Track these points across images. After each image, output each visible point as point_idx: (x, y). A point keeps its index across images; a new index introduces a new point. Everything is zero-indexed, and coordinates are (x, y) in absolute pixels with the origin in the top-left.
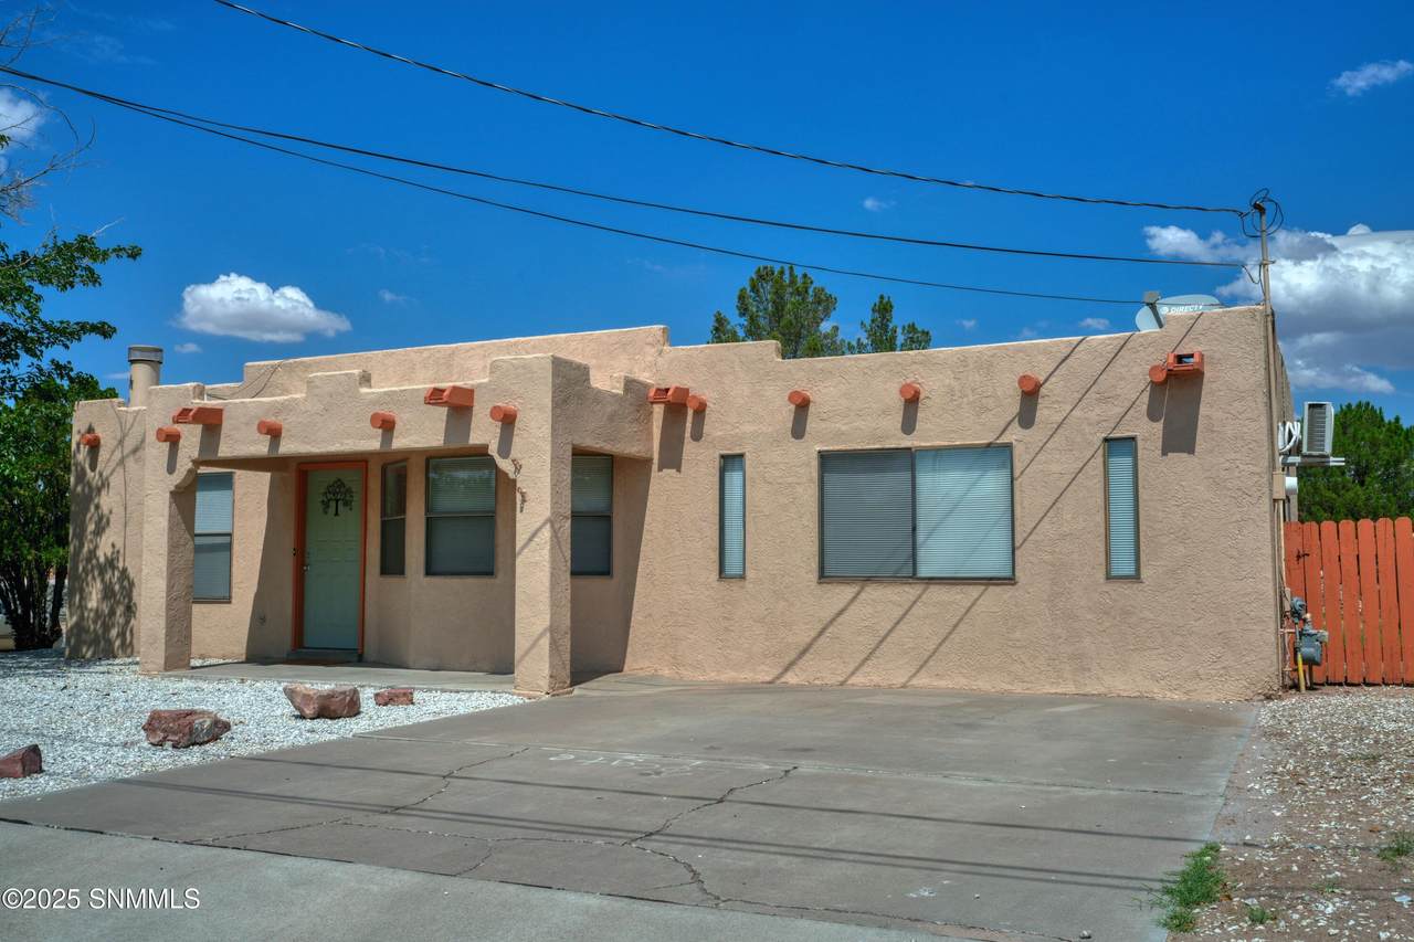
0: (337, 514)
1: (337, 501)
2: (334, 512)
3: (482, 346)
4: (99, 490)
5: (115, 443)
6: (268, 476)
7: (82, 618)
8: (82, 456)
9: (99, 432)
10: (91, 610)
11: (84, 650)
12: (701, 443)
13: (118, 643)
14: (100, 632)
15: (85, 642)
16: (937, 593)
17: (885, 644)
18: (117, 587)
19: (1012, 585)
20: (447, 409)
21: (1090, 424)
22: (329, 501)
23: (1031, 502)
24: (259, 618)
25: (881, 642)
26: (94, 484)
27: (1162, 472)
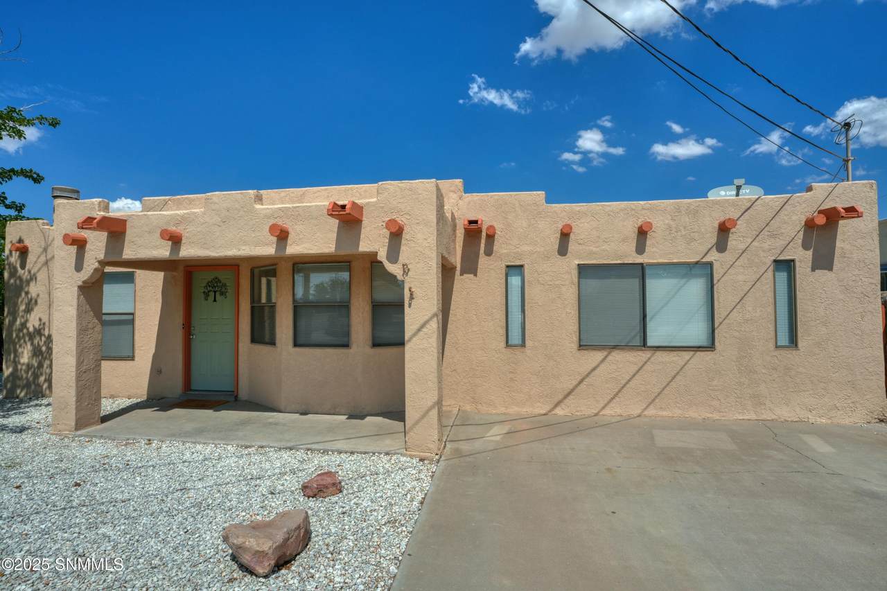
0: (215, 300)
1: (215, 292)
2: (213, 299)
3: (326, 190)
4: (28, 282)
5: (41, 250)
6: (161, 275)
7: (15, 370)
8: (15, 258)
9: (27, 243)
10: (23, 364)
11: (18, 391)
12: (492, 257)
13: (45, 386)
14: (31, 379)
15: (19, 386)
16: (660, 356)
17: (625, 389)
18: (44, 349)
19: (712, 351)
20: (338, 221)
21: (763, 251)
22: (209, 292)
23: (724, 299)
24: (156, 371)
25: (623, 387)
26: (24, 278)
27: (811, 281)
